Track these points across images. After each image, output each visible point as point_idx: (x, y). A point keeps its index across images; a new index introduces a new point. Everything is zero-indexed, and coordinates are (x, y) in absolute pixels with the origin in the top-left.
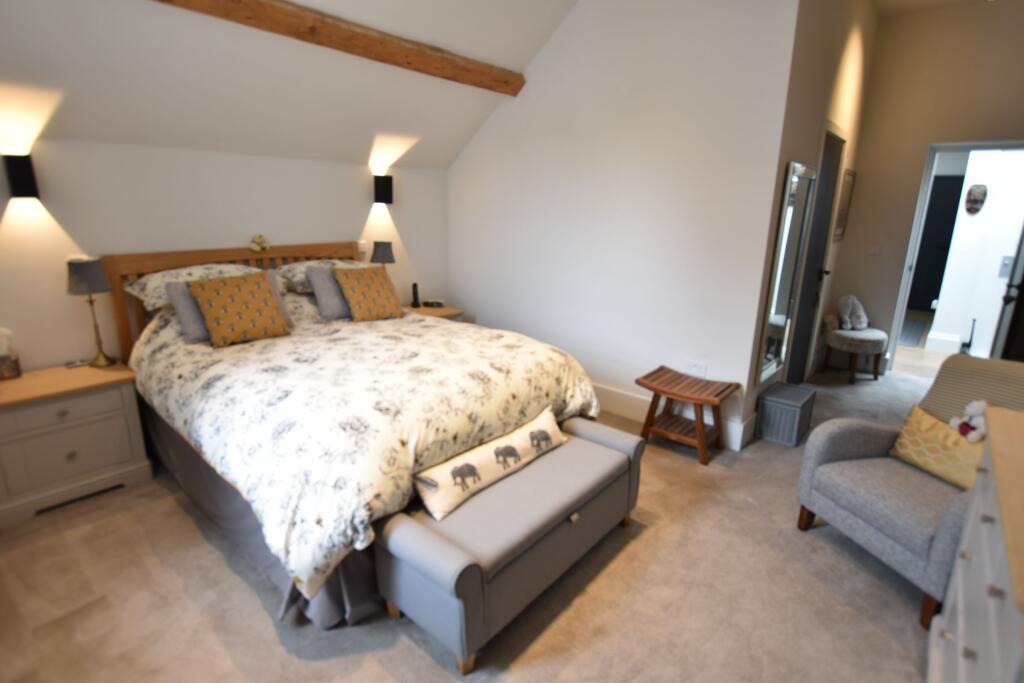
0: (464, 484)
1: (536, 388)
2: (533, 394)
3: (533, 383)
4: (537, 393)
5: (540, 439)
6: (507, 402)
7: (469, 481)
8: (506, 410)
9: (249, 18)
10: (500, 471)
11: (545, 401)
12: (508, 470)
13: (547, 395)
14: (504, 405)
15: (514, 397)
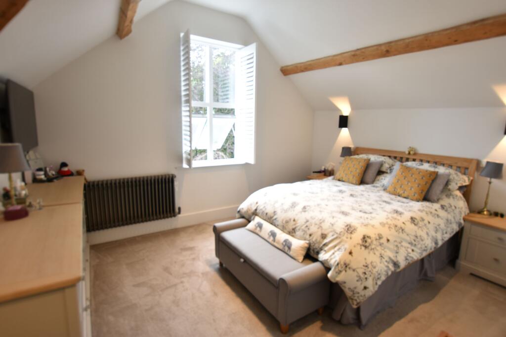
0: (257, 227)
1: (307, 226)
2: (303, 227)
3: (308, 224)
4: (306, 229)
5: (287, 245)
6: (290, 220)
7: (258, 229)
8: (287, 222)
9: (363, 59)
10: (266, 237)
11: (308, 237)
12: (268, 240)
13: (310, 235)
14: (288, 219)
15: (294, 220)
